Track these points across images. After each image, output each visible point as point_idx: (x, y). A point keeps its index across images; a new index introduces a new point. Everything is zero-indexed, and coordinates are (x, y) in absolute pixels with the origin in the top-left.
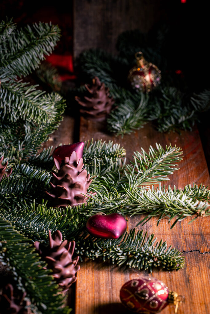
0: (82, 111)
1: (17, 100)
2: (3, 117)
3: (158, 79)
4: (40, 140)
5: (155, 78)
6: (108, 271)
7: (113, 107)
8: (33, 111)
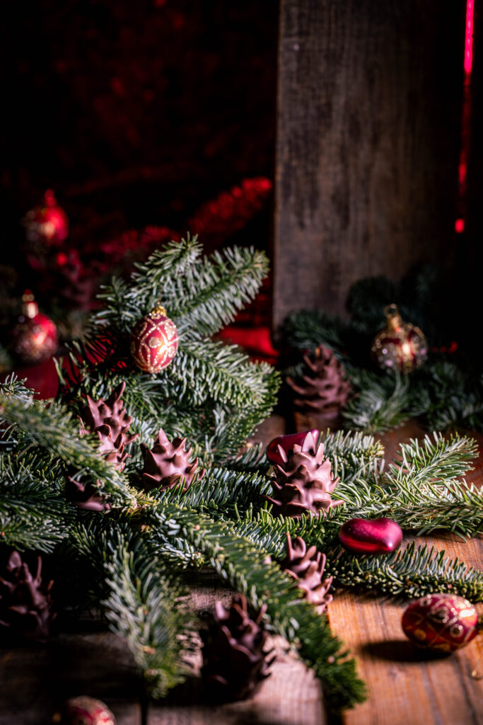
0: (298, 402)
1: (204, 367)
2: (181, 397)
3: (423, 352)
4: (242, 433)
5: (419, 349)
6: (376, 604)
7: (350, 396)
8: (230, 385)
